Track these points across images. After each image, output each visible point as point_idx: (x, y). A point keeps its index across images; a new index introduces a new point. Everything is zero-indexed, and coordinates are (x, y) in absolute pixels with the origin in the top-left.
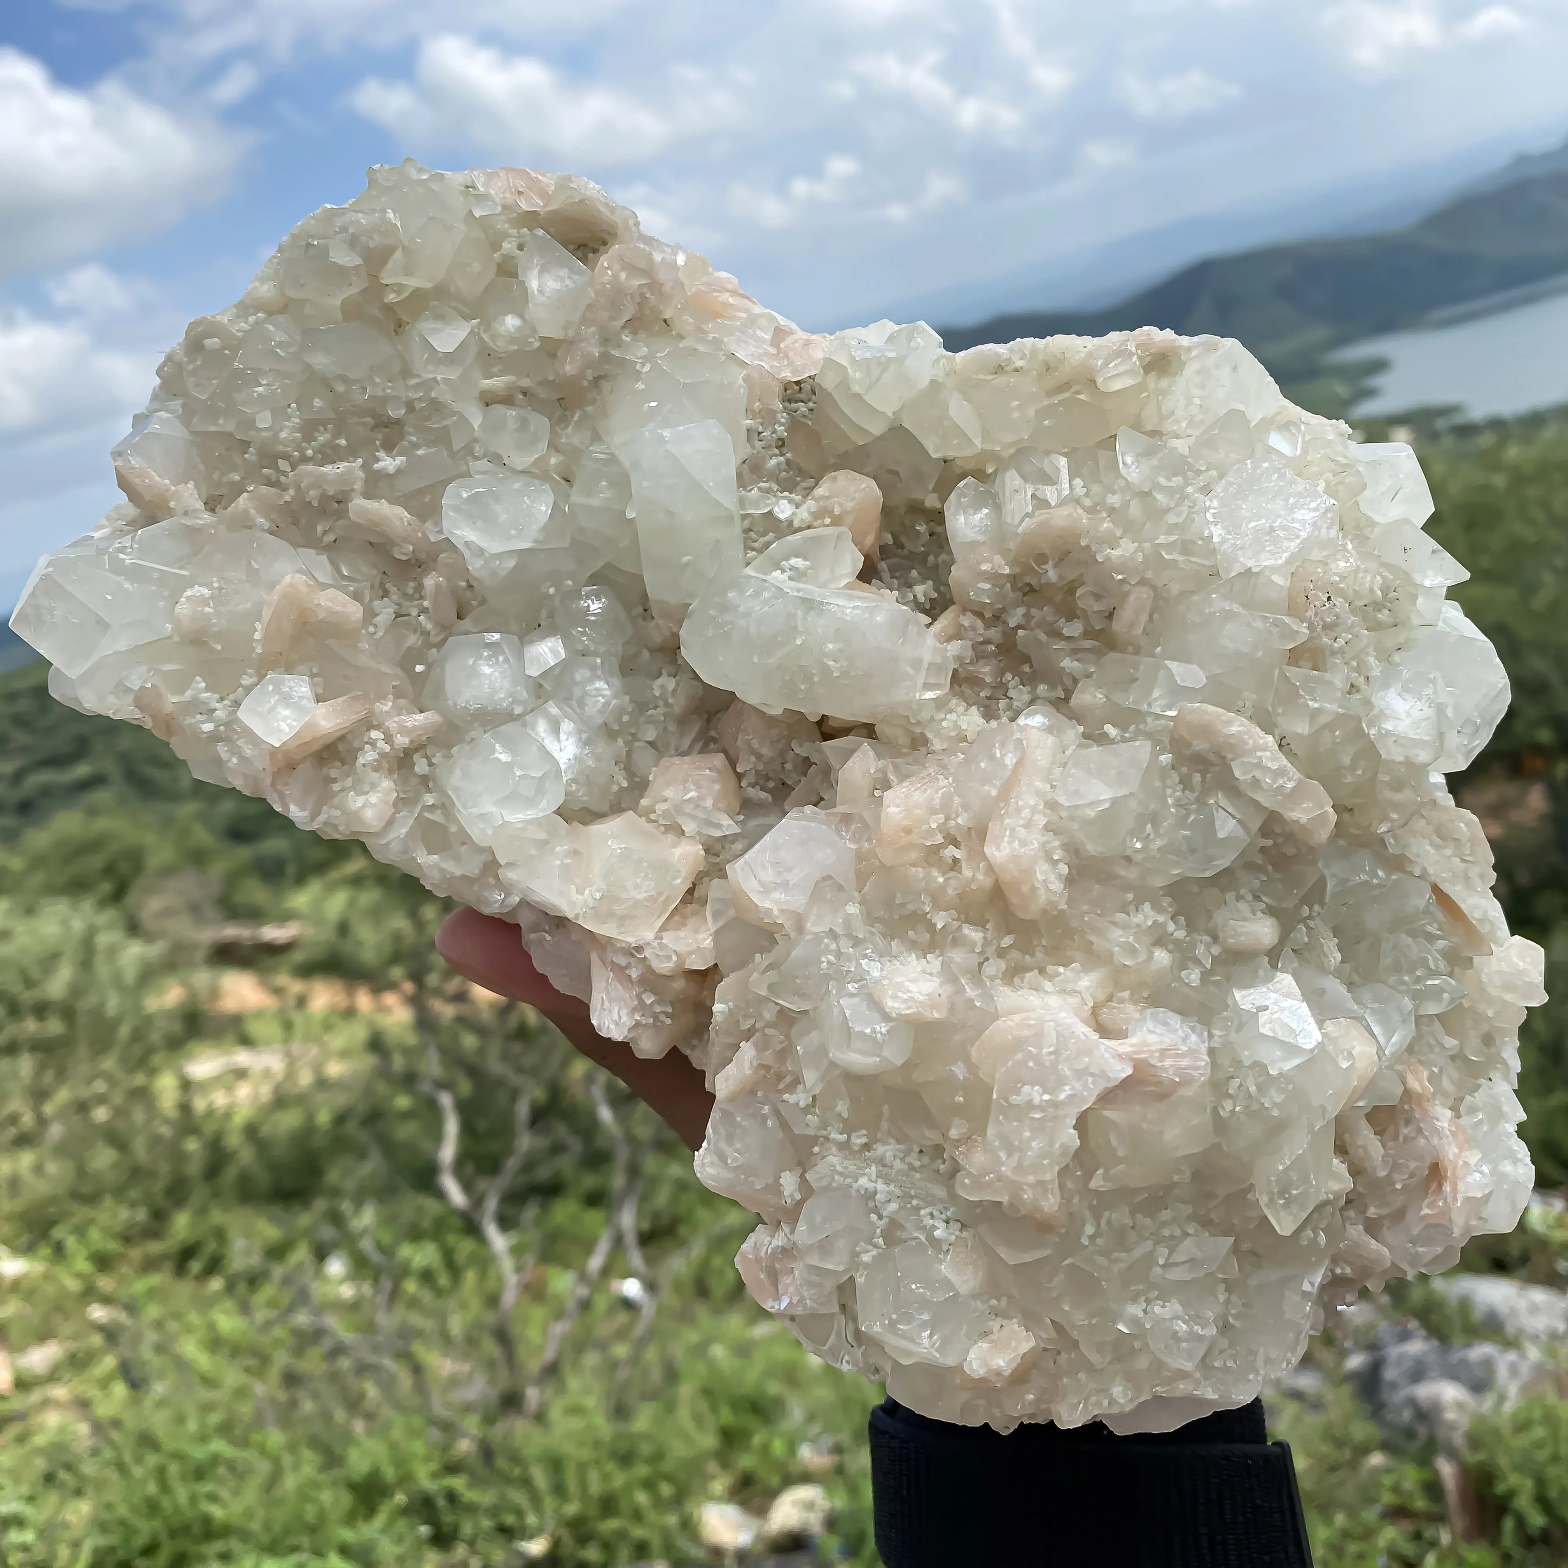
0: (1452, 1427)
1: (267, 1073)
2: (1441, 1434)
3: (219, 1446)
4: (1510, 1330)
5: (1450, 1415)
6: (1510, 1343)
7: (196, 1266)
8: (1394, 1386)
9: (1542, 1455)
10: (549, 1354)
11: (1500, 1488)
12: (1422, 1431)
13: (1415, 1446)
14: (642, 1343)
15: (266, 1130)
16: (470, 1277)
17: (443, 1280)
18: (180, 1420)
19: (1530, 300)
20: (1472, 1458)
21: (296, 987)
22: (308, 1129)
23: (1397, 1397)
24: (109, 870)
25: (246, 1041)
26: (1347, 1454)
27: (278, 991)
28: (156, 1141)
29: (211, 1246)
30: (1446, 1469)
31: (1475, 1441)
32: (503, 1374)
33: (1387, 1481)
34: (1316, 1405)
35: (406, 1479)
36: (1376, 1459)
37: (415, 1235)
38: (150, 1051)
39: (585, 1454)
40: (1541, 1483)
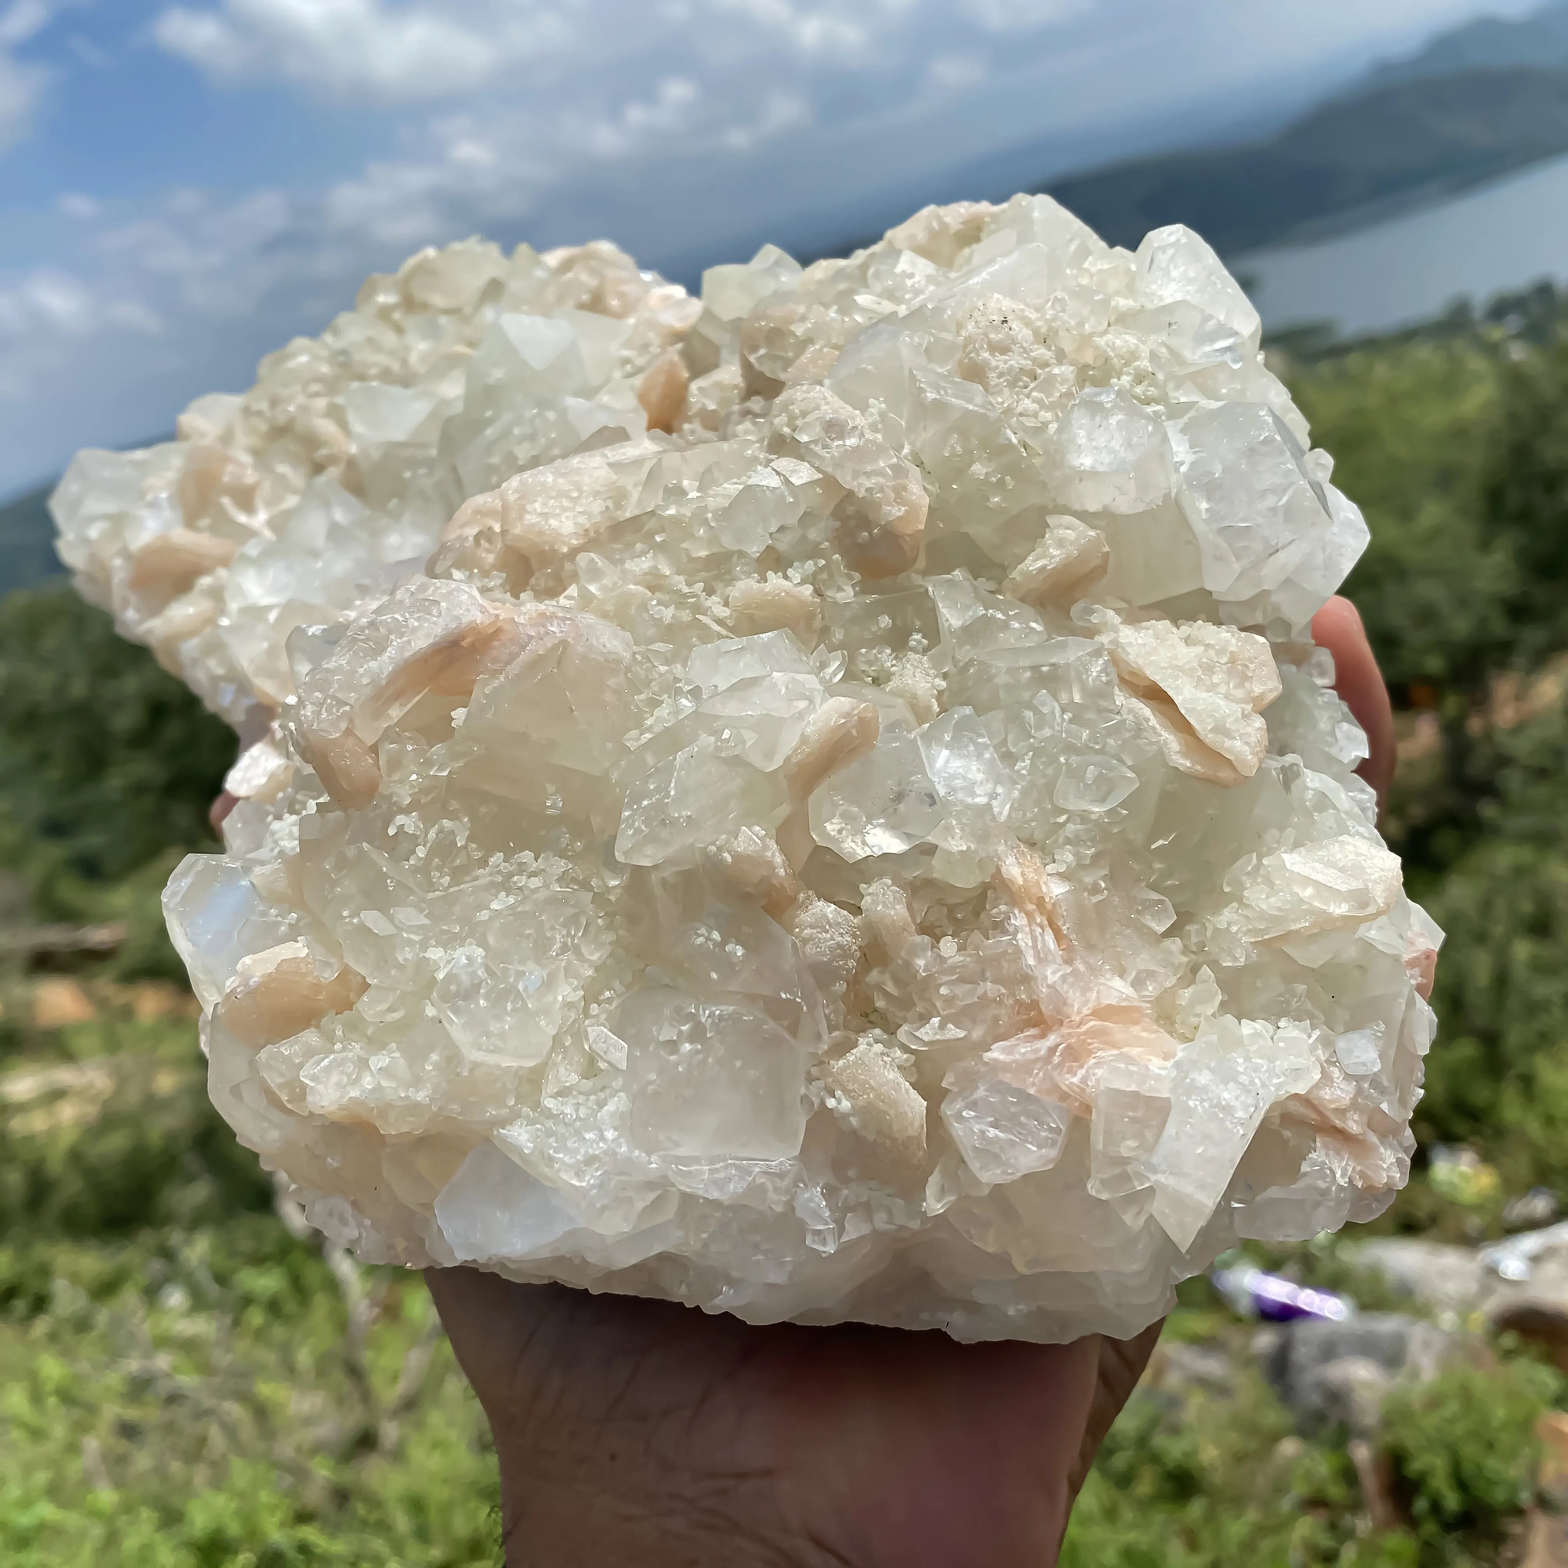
1: (92, 1091)
2: (1353, 1417)
4: (1421, 1298)
5: (1362, 1397)
6: (1421, 1312)
7: (19, 1306)
8: (1304, 1367)
9: (1457, 1431)
10: (406, 1385)
11: (1412, 1470)
12: (1334, 1414)
13: (1328, 1430)
15: (92, 1155)
16: (320, 1301)
17: (290, 1306)
20: (1387, 1438)
21: (121, 996)
22: (140, 1150)
23: (1307, 1380)
25: (67, 1055)
26: (1257, 1442)
27: (101, 1002)
30: (1362, 1453)
31: (1388, 1423)
32: (356, 1408)
33: (1300, 1469)
34: (1223, 1391)
35: (253, 1534)
36: (1289, 1446)
37: (258, 1260)
39: (449, 1494)
40: (1456, 1461)
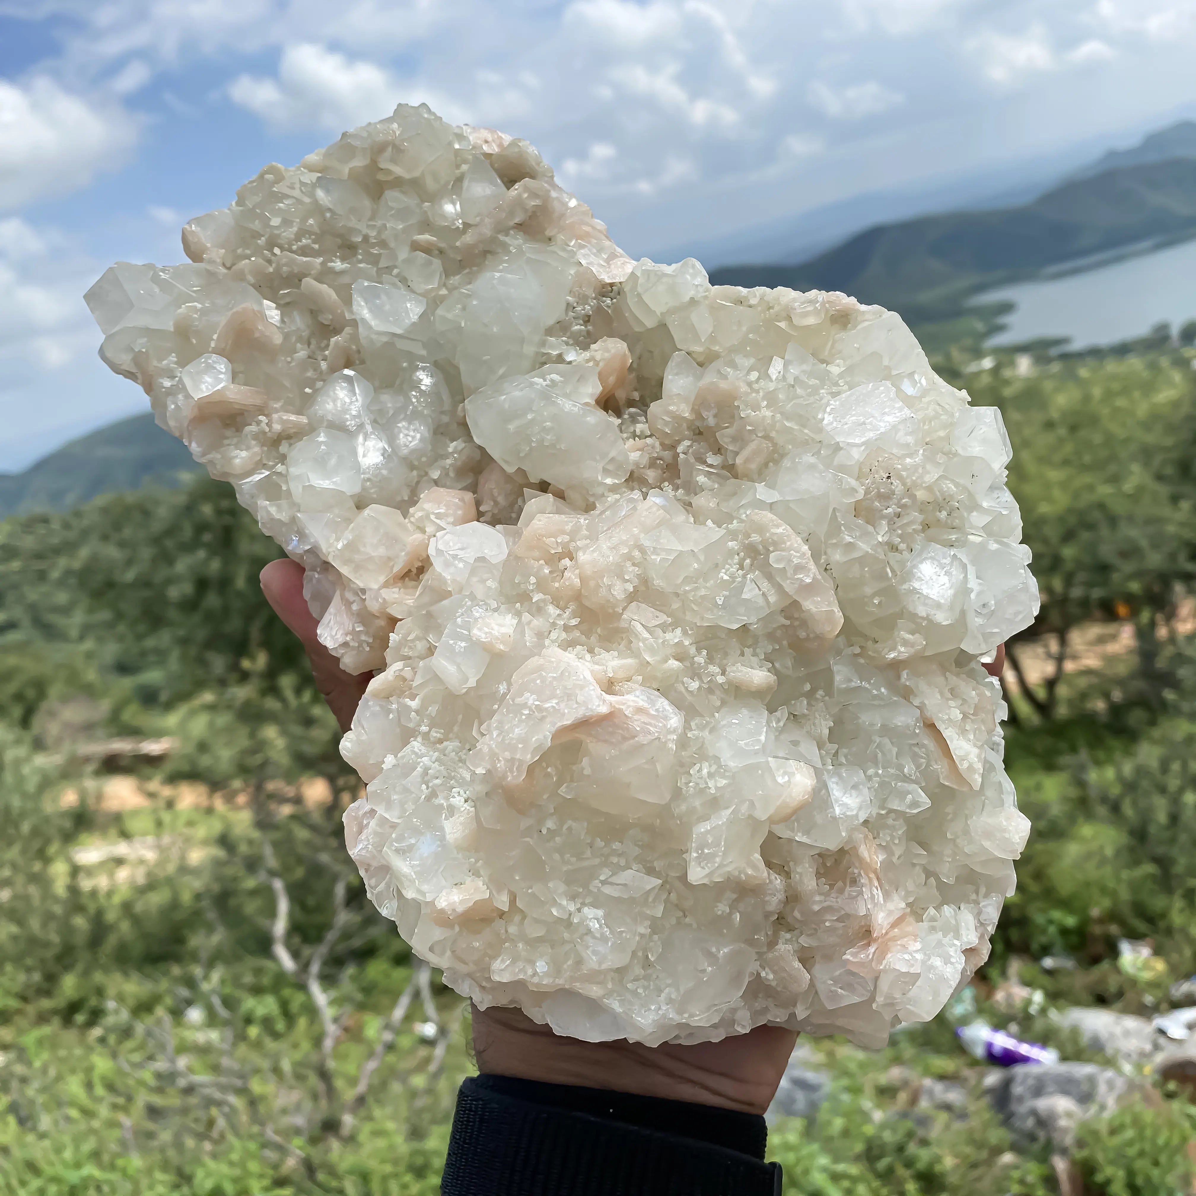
0: (1065, 1130)
1: (142, 862)
2: (1056, 1137)
3: (90, 1170)
4: (1109, 1051)
5: (1063, 1123)
6: (1109, 1062)
7: (80, 1018)
8: (1020, 1099)
9: (1132, 1152)
10: (361, 1088)
11: (1099, 1178)
12: (1042, 1135)
13: (1036, 1147)
14: (436, 1076)
15: (139, 907)
16: (302, 1023)
17: (280, 1026)
18: (59, 1150)
19: (1119, 259)
20: (1080, 1154)
21: (167, 792)
22: (174, 905)
23: (1022, 1109)
24: (19, 697)
25: (125, 835)
26: (984, 1154)
27: (152, 795)
28: (48, 917)
29: (93, 1002)
30: (1060, 1165)
31: (1080, 1143)
32: (323, 1103)
33: (1016, 1174)
34: (963, 1115)
36: (1008, 1158)
37: (257, 991)
38: (47, 842)
39: (388, 1168)
40: (1131, 1174)
